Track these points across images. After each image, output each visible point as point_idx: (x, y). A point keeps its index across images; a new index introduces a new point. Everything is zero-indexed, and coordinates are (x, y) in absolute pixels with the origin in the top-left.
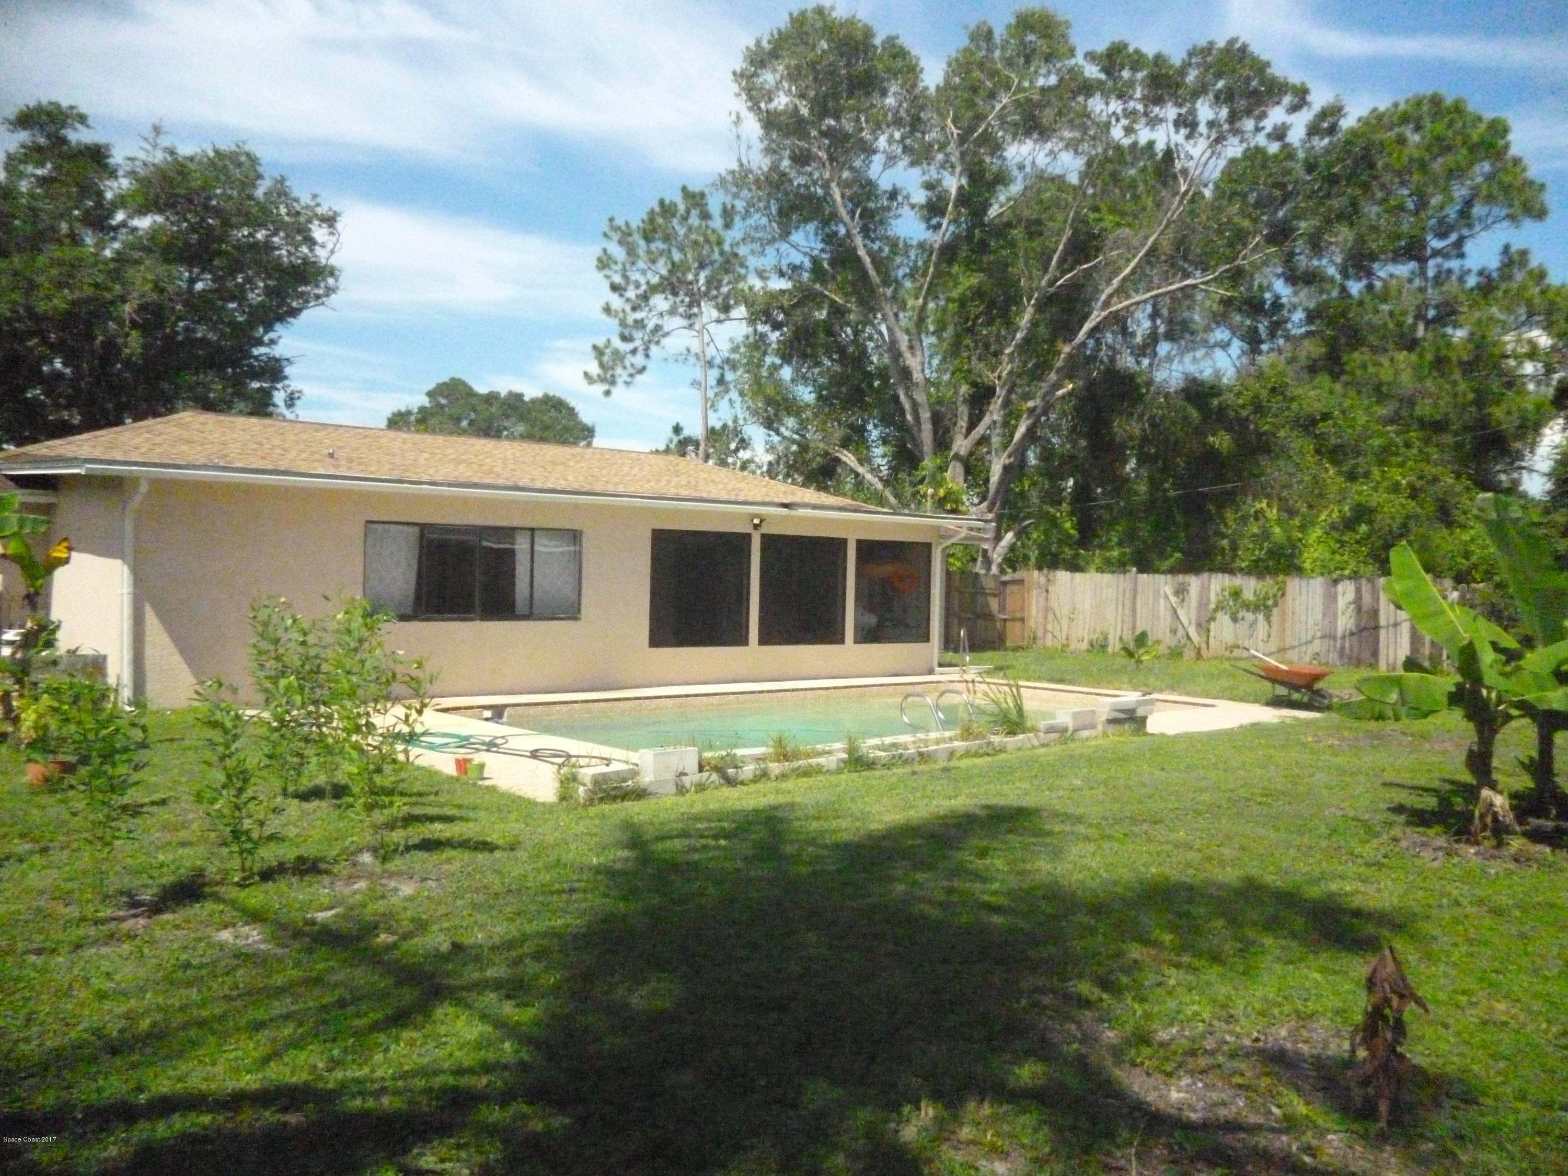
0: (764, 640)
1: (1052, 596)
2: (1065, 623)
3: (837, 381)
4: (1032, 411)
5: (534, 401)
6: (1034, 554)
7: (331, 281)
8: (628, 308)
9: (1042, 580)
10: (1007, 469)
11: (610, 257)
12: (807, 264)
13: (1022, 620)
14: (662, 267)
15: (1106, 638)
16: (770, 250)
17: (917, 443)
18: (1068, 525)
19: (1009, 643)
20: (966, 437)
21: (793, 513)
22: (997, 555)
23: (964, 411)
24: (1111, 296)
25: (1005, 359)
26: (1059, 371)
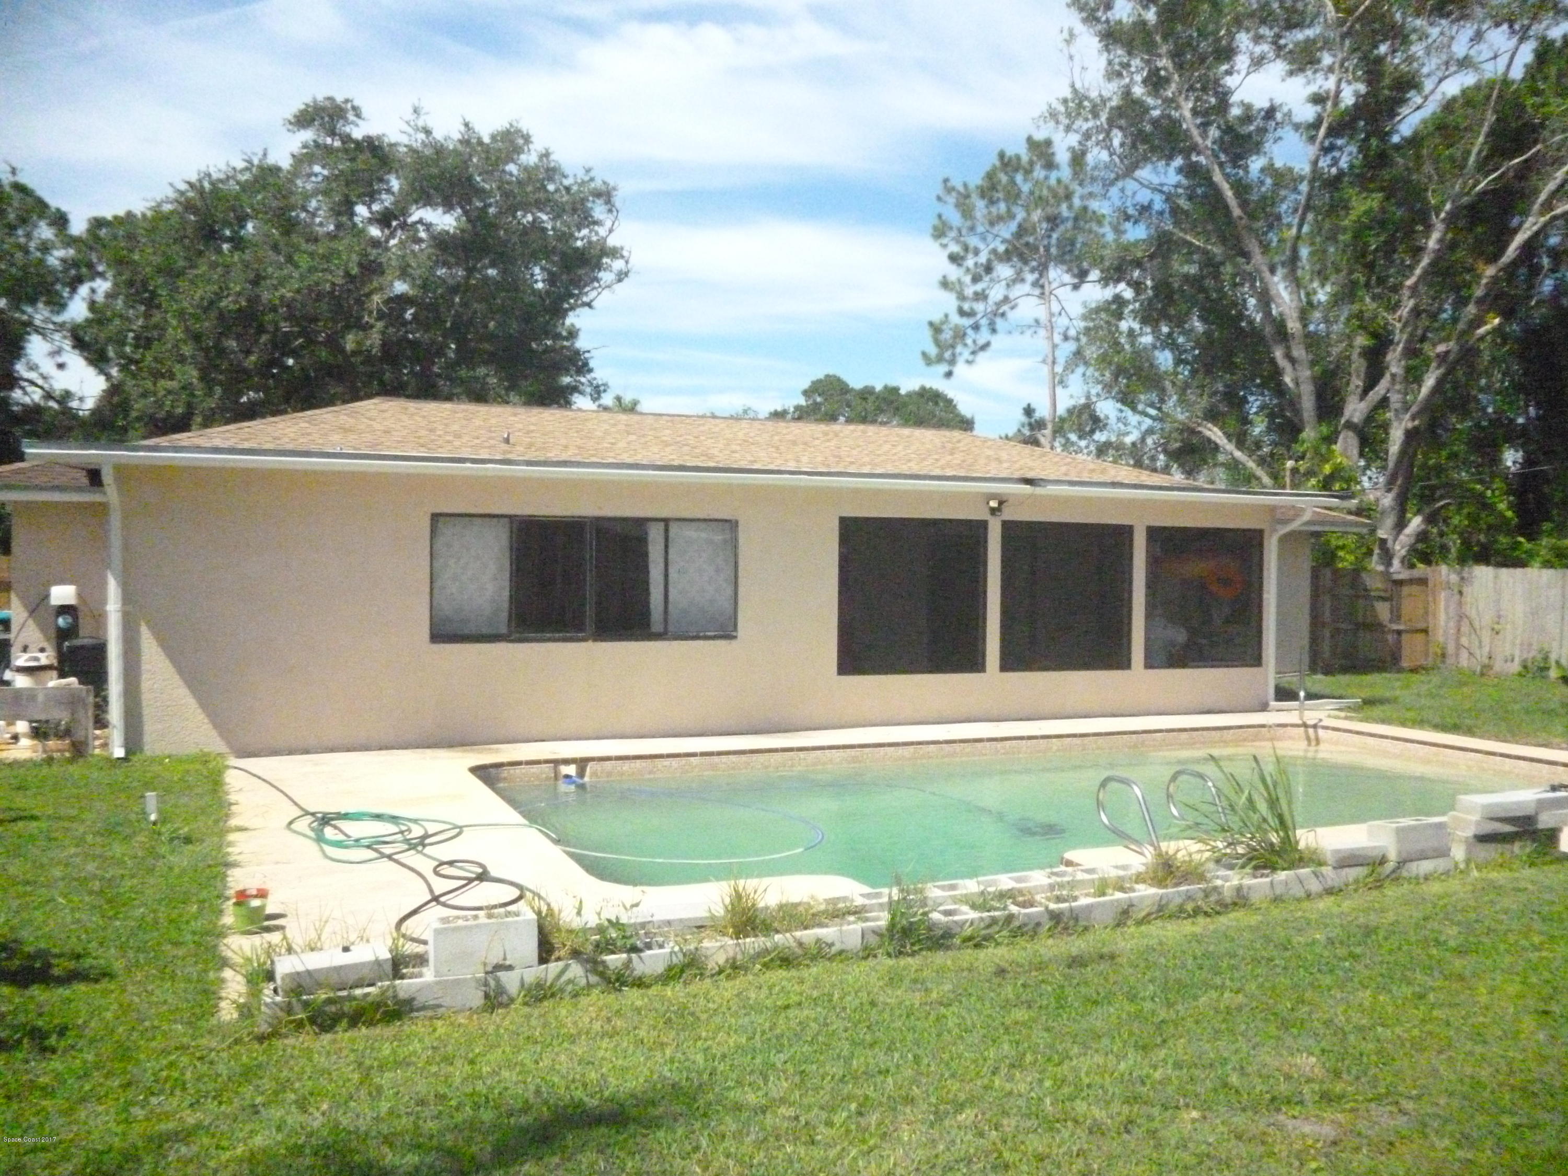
0: (1007, 665)
1: (1468, 598)
2: (1486, 636)
3: (1206, 343)
4: (1443, 358)
5: (909, 395)
6: (1454, 543)
7: (618, 265)
8: (967, 279)
9: (1454, 578)
10: (1410, 435)
11: (944, 223)
12: (1159, 204)
13: (1425, 631)
14: (1007, 230)
15: (1546, 659)
16: (1114, 191)
17: (1297, 412)
18: (1502, 506)
19: (1405, 664)
20: (1362, 399)
21: (1038, 491)
22: (1400, 546)
23: (1358, 365)
24: (1553, 194)
25: (1406, 293)
26: (1480, 302)
